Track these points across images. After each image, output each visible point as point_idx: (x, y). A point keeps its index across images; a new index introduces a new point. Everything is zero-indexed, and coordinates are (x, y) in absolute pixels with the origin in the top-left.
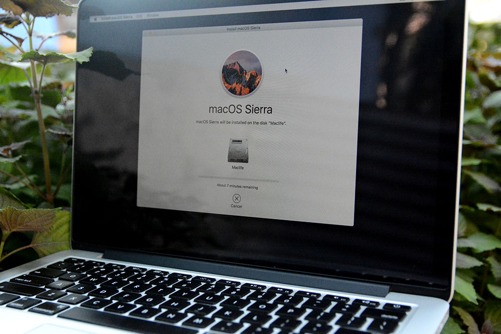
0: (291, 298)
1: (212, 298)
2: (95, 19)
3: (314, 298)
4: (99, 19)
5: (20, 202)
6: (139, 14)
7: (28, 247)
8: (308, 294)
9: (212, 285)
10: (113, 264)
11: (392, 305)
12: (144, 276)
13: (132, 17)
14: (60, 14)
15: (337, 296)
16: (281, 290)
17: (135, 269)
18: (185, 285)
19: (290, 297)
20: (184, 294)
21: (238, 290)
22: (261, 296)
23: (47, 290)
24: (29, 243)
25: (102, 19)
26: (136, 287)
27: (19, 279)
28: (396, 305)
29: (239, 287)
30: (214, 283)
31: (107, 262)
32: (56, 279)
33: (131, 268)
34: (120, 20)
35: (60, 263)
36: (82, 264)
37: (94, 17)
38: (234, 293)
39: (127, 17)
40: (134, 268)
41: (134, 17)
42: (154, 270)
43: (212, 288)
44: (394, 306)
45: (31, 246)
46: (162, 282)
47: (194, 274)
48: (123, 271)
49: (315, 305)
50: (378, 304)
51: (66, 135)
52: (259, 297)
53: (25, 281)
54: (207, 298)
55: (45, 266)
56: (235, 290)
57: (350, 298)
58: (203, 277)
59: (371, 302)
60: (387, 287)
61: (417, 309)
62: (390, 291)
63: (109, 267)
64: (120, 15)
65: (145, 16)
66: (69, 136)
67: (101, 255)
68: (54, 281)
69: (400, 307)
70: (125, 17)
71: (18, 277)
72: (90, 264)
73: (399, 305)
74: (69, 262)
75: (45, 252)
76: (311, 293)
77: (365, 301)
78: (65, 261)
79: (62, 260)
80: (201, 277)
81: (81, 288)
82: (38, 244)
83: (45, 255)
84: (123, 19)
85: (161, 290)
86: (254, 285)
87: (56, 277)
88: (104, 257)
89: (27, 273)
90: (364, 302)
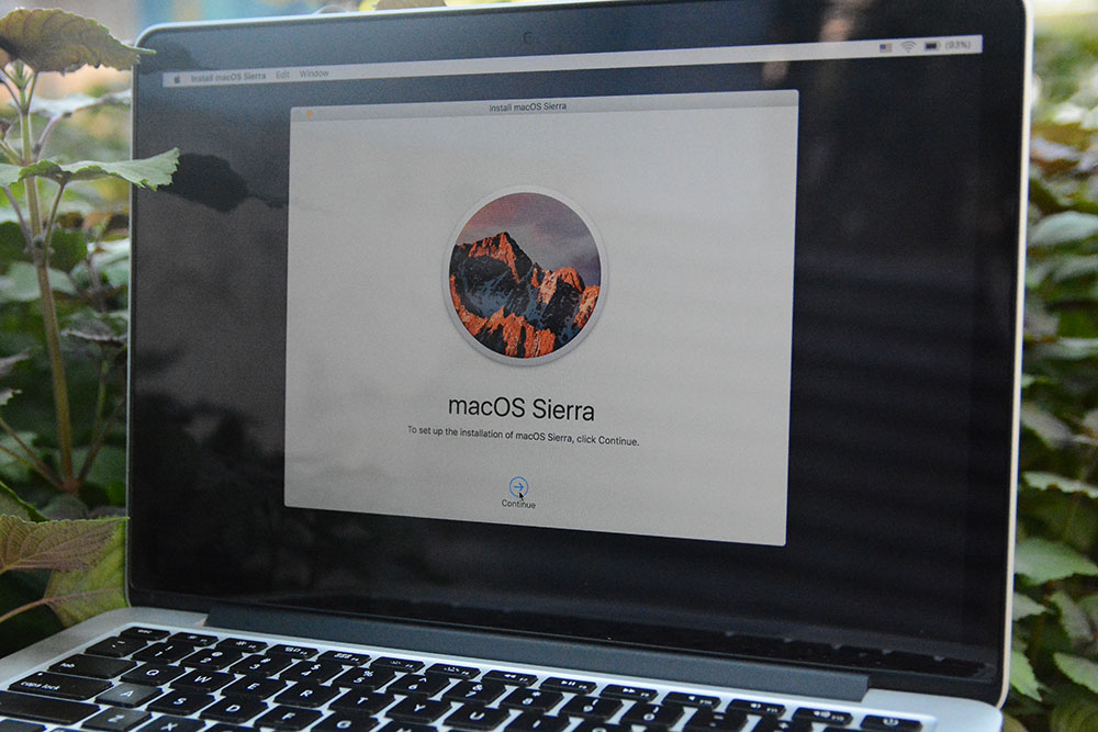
0: (657, 709)
1: (482, 715)
2: (177, 80)
3: (708, 707)
4: (187, 79)
5: (14, 498)
6: (281, 70)
7: (37, 603)
8: (692, 698)
9: (476, 684)
10: (239, 640)
11: (879, 720)
12: (316, 667)
13: (264, 77)
14: (101, 66)
15: (757, 703)
16: (632, 691)
17: (291, 649)
18: (415, 687)
19: (654, 706)
20: (418, 708)
21: (534, 694)
22: (591, 708)
23: (103, 708)
24: (40, 597)
25: (193, 79)
26: (305, 693)
27: (31, 685)
28: (888, 719)
29: (536, 686)
30: (478, 679)
31: (223, 635)
32: (116, 682)
33: (282, 647)
34: (236, 82)
35: (112, 640)
36: (164, 641)
37: (174, 75)
38: (530, 701)
39: (252, 77)
40: (287, 649)
41: (271, 76)
42: (337, 653)
43: (477, 691)
44: (885, 722)
45: (44, 601)
46: (360, 680)
47: (430, 660)
48: (264, 657)
49: (713, 725)
50: (848, 717)
51: (111, 343)
52: (586, 709)
53: (45, 687)
54: (472, 716)
55: (80, 649)
56: (529, 694)
57: (786, 707)
58: (452, 667)
59: (833, 713)
60: (864, 679)
61: (935, 725)
62: (869, 687)
63: (230, 648)
64: (237, 72)
65: (295, 75)
66: (119, 345)
67: (203, 618)
68: (110, 685)
69: (897, 723)
70: (247, 77)
71: (28, 679)
72: (183, 642)
73: (894, 719)
74: (133, 636)
75: (79, 615)
76: (698, 697)
77: (821, 711)
78: (124, 635)
79: (116, 632)
80: (447, 666)
81: (181, 701)
82: (62, 595)
83: (76, 622)
84: (243, 82)
85: (363, 699)
86: (568, 681)
87: (114, 676)
88: (209, 623)
89: (43, 667)
90: (817, 713)
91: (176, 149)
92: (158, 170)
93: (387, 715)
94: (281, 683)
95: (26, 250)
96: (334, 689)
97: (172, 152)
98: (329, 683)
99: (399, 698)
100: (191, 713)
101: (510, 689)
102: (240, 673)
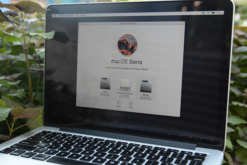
1: (116, 151)
2: (55, 16)
3: (163, 150)
4: (57, 16)
5: (20, 103)
6: (77, 14)
7: (25, 125)
9: (115, 144)
10: (66, 134)
12: (82, 140)
13: (73, 16)
14: (39, 12)
15: (173, 150)
16: (147, 146)
17: (77, 136)
18: (102, 145)
19: (152, 150)
20: (103, 149)
21: (127, 147)
23: (38, 147)
24: (25, 124)
26: (80, 145)
27: (23, 142)
28: (200, 153)
29: (127, 145)
31: (63, 133)
32: (41, 142)
33: (75, 135)
34: (67, 17)
35: (40, 133)
36: (51, 133)
37: (54, 15)
38: (126, 148)
39: (71, 16)
40: (76, 136)
41: (75, 16)
42: (86, 137)
43: (115, 146)
44: (199, 154)
45: (26, 125)
46: (91, 143)
47: (106, 139)
48: (71, 138)
49: (164, 154)
50: (192, 153)
51: (41, 71)
52: (138, 150)
53: (26, 143)
54: (114, 151)
55: (33, 135)
56: (126, 147)
57: (179, 150)
58: (110, 140)
59: (189, 152)
60: (196, 145)
61: (210, 155)
62: (196, 147)
63: (64, 135)
64: (67, 14)
65: (80, 15)
67: (59, 129)
68: (39, 143)
69: (202, 154)
70: (69, 16)
71: (22, 141)
72: (55, 134)
73: (201, 154)
74: (44, 132)
75: (33, 128)
76: (161, 148)
77: (186, 152)
78: (43, 132)
79: (41, 131)
81: (54, 146)
82: (30, 123)
83: (33, 129)
84: (69, 17)
85: (91, 147)
86: (134, 144)
87: (40, 141)
88: (60, 130)
89: (26, 139)
90: (185, 152)
91: (54, 31)
92: (50, 35)
93: (96, 150)
94: (75, 143)
95: (23, 51)
96: (86, 145)
97: (53, 31)
98: (84, 143)
99: (99, 147)
100: (56, 149)
101: (122, 145)
102: (66, 141)
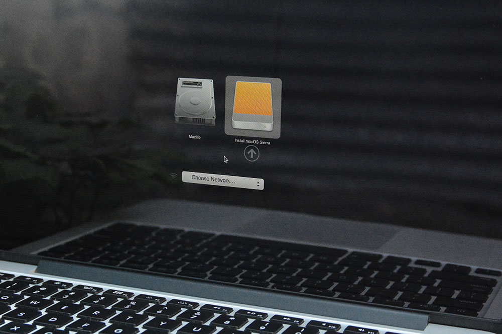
0: (303, 329)
1: (200, 329)
3: (333, 330)
8: (324, 324)
9: (197, 311)
10: (56, 282)
12: (102, 298)
15: (362, 328)
16: (288, 319)
17: (87, 288)
18: (161, 312)
20: (162, 323)
21: (231, 318)
22: (264, 328)
26: (96, 313)
29: (232, 314)
30: (198, 309)
31: (46, 278)
33: (81, 287)
36: (12, 280)
38: (228, 322)
40: (85, 288)
42: (114, 291)
43: (198, 316)
46: (128, 306)
47: (169, 297)
48: (71, 292)
52: (261, 328)
54: (194, 330)
56: (228, 318)
57: (380, 331)
58: (182, 301)
60: (426, 317)
62: (429, 322)
63: (51, 286)
67: (35, 268)
72: (22, 281)
76: (328, 324)
80: (180, 301)
81: (22, 314)
85: (130, 317)
86: (251, 312)
88: (38, 271)
93: (144, 327)
94: (81, 306)
96: (112, 311)
98: (109, 308)
99: (151, 318)
100: (28, 321)
101: (217, 315)
102: (57, 300)
